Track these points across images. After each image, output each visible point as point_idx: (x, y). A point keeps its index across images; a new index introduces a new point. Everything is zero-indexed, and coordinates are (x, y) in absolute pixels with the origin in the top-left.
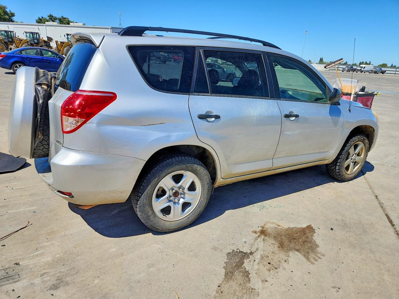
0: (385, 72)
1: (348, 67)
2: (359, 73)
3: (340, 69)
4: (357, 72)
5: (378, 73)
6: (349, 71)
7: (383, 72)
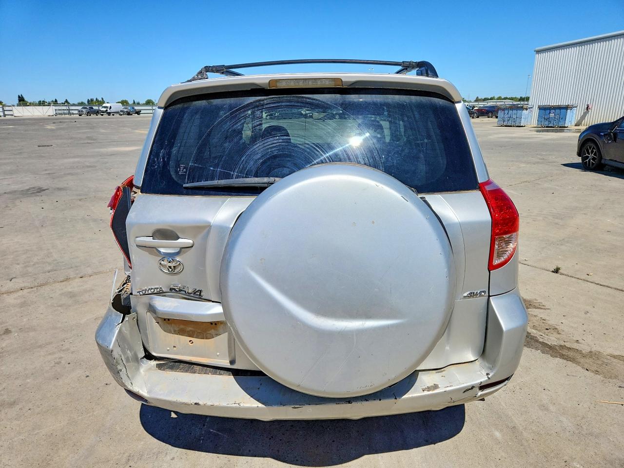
0: (141, 111)
1: (86, 108)
2: (106, 115)
3: (73, 111)
4: (102, 115)
5: (132, 115)
6: (88, 114)
7: (138, 113)
